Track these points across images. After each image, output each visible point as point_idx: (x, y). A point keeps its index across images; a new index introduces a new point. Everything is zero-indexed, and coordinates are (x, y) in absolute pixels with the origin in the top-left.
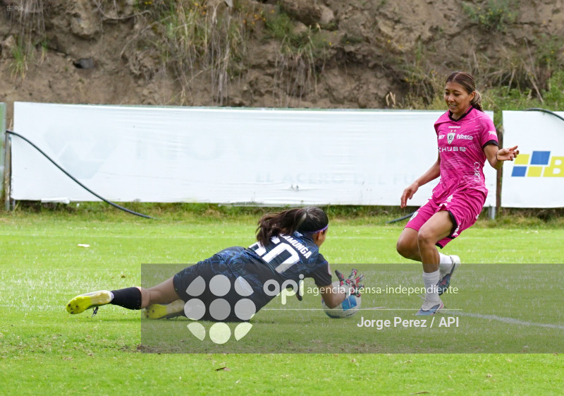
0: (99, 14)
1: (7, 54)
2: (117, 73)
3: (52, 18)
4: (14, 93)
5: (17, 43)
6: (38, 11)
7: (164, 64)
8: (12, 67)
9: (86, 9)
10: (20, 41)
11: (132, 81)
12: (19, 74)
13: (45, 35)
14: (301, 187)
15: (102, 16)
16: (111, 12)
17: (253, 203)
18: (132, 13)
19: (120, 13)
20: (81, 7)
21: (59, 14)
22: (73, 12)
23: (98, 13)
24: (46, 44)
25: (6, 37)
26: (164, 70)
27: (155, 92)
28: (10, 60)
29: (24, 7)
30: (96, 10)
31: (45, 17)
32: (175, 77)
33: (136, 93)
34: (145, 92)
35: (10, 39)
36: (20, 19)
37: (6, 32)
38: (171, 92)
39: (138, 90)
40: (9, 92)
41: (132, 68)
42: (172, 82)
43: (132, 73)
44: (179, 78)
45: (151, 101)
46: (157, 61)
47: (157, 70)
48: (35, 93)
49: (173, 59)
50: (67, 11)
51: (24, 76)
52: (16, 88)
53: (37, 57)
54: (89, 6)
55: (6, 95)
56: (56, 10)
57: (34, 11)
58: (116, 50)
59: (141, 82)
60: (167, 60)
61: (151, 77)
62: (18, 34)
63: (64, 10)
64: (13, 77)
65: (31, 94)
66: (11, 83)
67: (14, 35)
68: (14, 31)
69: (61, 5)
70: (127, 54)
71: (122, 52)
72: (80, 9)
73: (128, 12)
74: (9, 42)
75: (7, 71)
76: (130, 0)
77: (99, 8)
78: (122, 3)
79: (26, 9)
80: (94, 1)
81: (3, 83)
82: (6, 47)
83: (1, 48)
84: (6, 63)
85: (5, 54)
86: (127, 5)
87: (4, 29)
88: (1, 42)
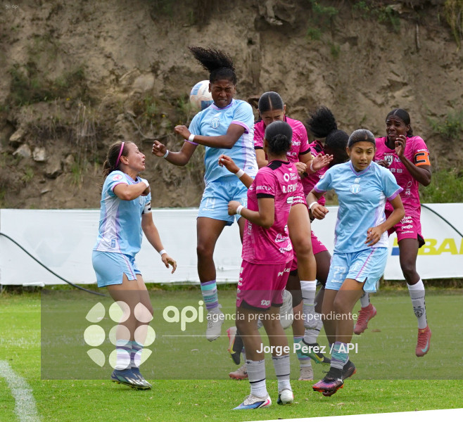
0: (139, 136)
1: (68, 169)
2: (154, 181)
3: (103, 140)
4: (72, 200)
5: (75, 160)
6: (92, 135)
7: (189, 173)
8: (71, 179)
9: (129, 132)
10: (78, 159)
11: (165, 187)
12: (77, 184)
13: (98, 154)
14: (225, 268)
15: (142, 137)
16: (148, 134)
17: (187, 282)
18: (166, 134)
19: (156, 134)
20: (125, 130)
21: (108, 137)
22: (119, 135)
23: (139, 134)
24: (98, 160)
25: (66, 156)
26: (189, 178)
27: (182, 195)
28: (70, 174)
29: (81, 132)
30: (137, 132)
31: (98, 139)
32: (198, 183)
33: (168, 196)
34: (174, 195)
35: (70, 157)
36: (77, 142)
37: (67, 152)
38: (195, 195)
39: (169, 194)
40: (69, 199)
41: (165, 177)
42: (196, 187)
43: (164, 181)
44: (201, 184)
45: (179, 202)
46: (184, 171)
47: (184, 178)
48: (88, 200)
49: (197, 169)
50: (114, 134)
51: (80, 186)
52: (74, 196)
53: (91, 171)
54: (131, 129)
55: (66, 202)
56: (106, 133)
57: (89, 135)
58: (153, 163)
59: (171, 188)
60: (192, 170)
61: (179, 183)
62: (77, 153)
63: (112, 133)
64: (72, 187)
65: (85, 200)
66: (70, 192)
67: (73, 154)
68: (73, 151)
69: (110, 129)
70: (161, 166)
71: (156, 165)
72: (124, 132)
73: (162, 133)
74: (69, 160)
75: (67, 183)
76: (164, 124)
77: (139, 131)
78: (157, 125)
79: (82, 133)
80: (136, 125)
81: (64, 192)
82: (67, 164)
83: (62, 164)
84: (67, 176)
85: (65, 170)
86: (161, 127)
87: (66, 150)
88: (62, 160)
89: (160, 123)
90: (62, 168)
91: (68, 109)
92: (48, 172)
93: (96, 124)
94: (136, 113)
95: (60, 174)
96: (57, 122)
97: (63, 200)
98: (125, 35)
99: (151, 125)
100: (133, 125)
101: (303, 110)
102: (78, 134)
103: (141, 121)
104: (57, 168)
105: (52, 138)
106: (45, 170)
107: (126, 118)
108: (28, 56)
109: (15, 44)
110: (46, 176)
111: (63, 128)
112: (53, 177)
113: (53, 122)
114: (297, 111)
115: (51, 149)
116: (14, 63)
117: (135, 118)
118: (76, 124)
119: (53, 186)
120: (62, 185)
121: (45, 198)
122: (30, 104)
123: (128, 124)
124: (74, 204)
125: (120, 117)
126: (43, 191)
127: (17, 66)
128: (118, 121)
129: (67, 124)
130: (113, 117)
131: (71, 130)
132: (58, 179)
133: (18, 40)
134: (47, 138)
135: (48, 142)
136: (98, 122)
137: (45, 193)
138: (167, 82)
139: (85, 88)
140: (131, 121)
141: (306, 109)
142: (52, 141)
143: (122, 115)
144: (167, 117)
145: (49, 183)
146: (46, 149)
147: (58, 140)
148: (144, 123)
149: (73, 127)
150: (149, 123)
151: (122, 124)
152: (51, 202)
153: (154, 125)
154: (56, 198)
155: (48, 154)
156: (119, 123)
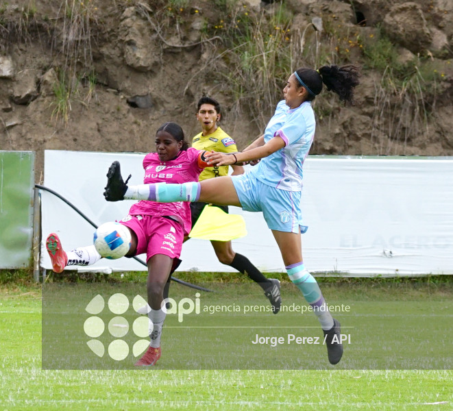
0: (158, 42)
1: (47, 90)
2: (181, 113)
3: (101, 46)
4: (55, 138)
5: (59, 77)
6: (85, 38)
7: (238, 102)
8: (52, 107)
9: (143, 35)
10: (63, 75)
12: (61, 115)
13: (92, 68)
14: (395, 253)
15: (163, 43)
16: (173, 39)
17: (336, 273)
18: (200, 40)
19: (184, 39)
20: (137, 32)
21: (110, 42)
22: (127, 39)
23: (158, 39)
24: (94, 77)
25: (45, 70)
26: (237, 109)
28: (50, 98)
29: (68, 34)
30: (155, 36)
31: (93, 45)
32: (251, 118)
35: (50, 72)
36: (62, 48)
37: (46, 64)
38: (246, 136)
40: (49, 137)
42: (248, 124)
44: (255, 119)
46: (229, 98)
47: (229, 110)
48: (81, 139)
49: (249, 96)
50: (119, 38)
51: (67, 117)
52: (58, 132)
53: (83, 95)
54: (146, 31)
55: (45, 141)
56: (107, 36)
57: (80, 38)
58: (179, 85)
60: (242, 97)
62: (61, 66)
63: (116, 36)
64: (53, 119)
65: (75, 140)
66: (51, 126)
67: (55, 67)
68: (55, 63)
69: (112, 30)
70: (192, 90)
71: (187, 88)
72: (135, 35)
73: (194, 38)
74: (49, 76)
75: (47, 112)
76: (198, 24)
77: (159, 34)
78: (187, 27)
79: (70, 35)
80: (153, 24)
81: (42, 126)
82: (46, 82)
83: (38, 83)
84: (46, 102)
85: (43, 92)
86: (192, 29)
87: (44, 60)
88: (39, 76)
89: (190, 23)
90: (39, 89)
92: (17, 94)
93: (91, 21)
94: (151, 6)
95: (35, 98)
96: (31, 16)
97: (41, 139)
99: (177, 26)
100: (149, 24)
101: (414, 8)
102: (65, 36)
103: (161, 18)
104: (30, 89)
105: (23, 41)
106: (11, 91)
107: (137, 14)
110: (12, 99)
111: (40, 26)
112: (24, 102)
113: (24, 17)
114: (404, 9)
115: (20, 59)
117: (151, 13)
118: (61, 20)
119: (23, 116)
120: (39, 115)
121: (13, 135)
123: (141, 23)
124: (58, 144)
125: (129, 11)
126: (8, 124)
128: (126, 18)
129: (46, 20)
130: (116, 11)
131: (52, 30)
132: (32, 106)
134: (16, 41)
135: (16, 47)
136: (96, 18)
137: (12, 127)
140: (145, 19)
141: (419, 6)
142: (22, 46)
143: (132, 8)
144: (201, 14)
145: (18, 111)
146: (13, 59)
147: (32, 46)
148: (167, 21)
149: (56, 25)
150: (173, 22)
151: (132, 22)
152: (22, 142)
153: (181, 25)
154: (29, 136)
155: (17, 67)
156: (128, 20)
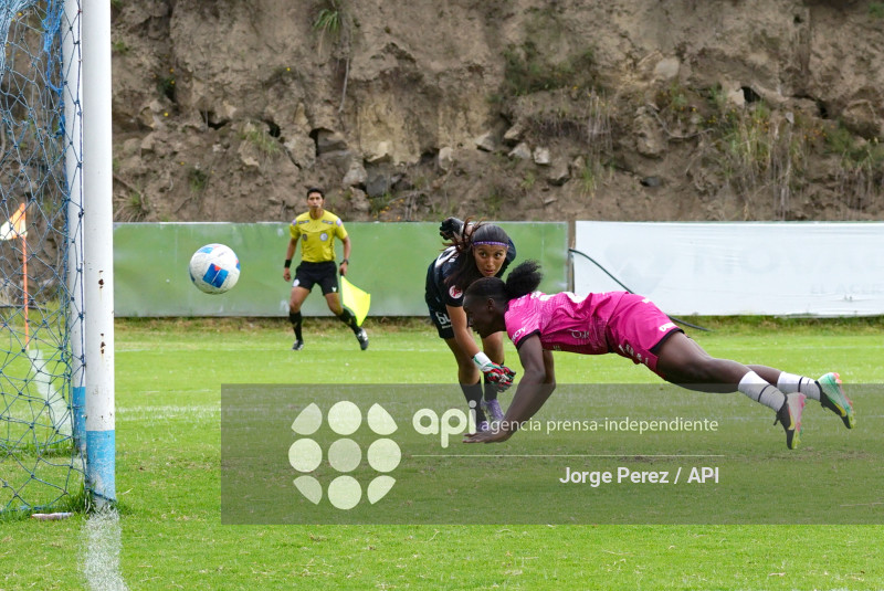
0: (664, 134)
1: (577, 174)
2: (683, 190)
3: (619, 138)
4: (584, 212)
5: (586, 164)
6: (606, 132)
7: (728, 180)
8: (581, 187)
9: (652, 129)
10: (589, 162)
11: (697, 198)
12: (588, 193)
13: (612, 155)
14: (854, 298)
15: (668, 135)
16: (676, 131)
17: (808, 314)
18: (697, 132)
19: (685, 132)
20: (647, 126)
21: (626, 135)
22: (639, 132)
23: (664, 132)
24: (613, 163)
25: (575, 157)
26: (727, 186)
27: (720, 208)
28: (579, 180)
30: (661, 129)
31: (613, 138)
32: (738, 193)
33: (702, 209)
34: (710, 208)
35: (579, 160)
36: (588, 141)
37: (575, 153)
38: (734, 207)
39: (703, 206)
40: (579, 211)
41: (697, 184)
42: (735, 198)
43: (697, 190)
44: (742, 194)
45: (715, 216)
46: (720, 177)
47: (721, 187)
48: (604, 212)
49: (737, 176)
50: (633, 131)
51: (593, 195)
52: (586, 207)
53: (606, 176)
54: (654, 126)
55: (576, 214)
56: (623, 130)
57: (602, 132)
58: (681, 168)
59: (705, 198)
60: (731, 176)
61: (715, 192)
62: (587, 155)
63: (630, 130)
64: (582, 196)
65: (600, 212)
66: (581, 202)
67: (583, 156)
68: (584, 152)
69: (628, 126)
70: (692, 172)
71: (687, 170)
72: (646, 129)
73: (692, 130)
74: (578, 162)
75: (577, 191)
76: (695, 119)
77: (664, 128)
78: (687, 122)
79: (594, 130)
80: (660, 120)
81: (573, 202)
82: (576, 168)
83: (570, 168)
84: (576, 183)
85: (574, 175)
86: (691, 124)
87: (574, 150)
88: (570, 162)
89: (689, 118)
90: (570, 173)
91: (576, 100)
92: (553, 177)
93: (611, 119)
94: (659, 106)
95: (568, 180)
96: (564, 115)
97: (573, 212)
98: (643, 9)
99: (679, 121)
100: (657, 120)
101: (866, 104)
102: (590, 131)
103: (665, 116)
104: (563, 173)
105: (557, 135)
106: (548, 175)
107: (647, 112)
108: (525, 34)
109: (509, 20)
110: (550, 182)
111: (570, 123)
112: (559, 183)
113: (558, 116)
114: (857, 105)
115: (556, 149)
116: (509, 42)
117: (658, 112)
118: (587, 118)
119: (558, 195)
120: (570, 193)
121: (550, 210)
122: (528, 93)
123: (651, 119)
124: (586, 215)
125: (640, 110)
126: (547, 201)
127: (512, 46)
128: (638, 115)
129: (575, 118)
130: (631, 110)
131: (581, 126)
132: (565, 186)
133: (513, 15)
134: (551, 135)
135: (552, 140)
136: (614, 116)
137: (549, 203)
138: (695, 69)
139: (595, 75)
140: (654, 116)
141: (870, 103)
142: (557, 139)
143: (643, 108)
144: (698, 111)
145: (554, 191)
146: (550, 150)
147: (564, 139)
148: (670, 118)
149: (583, 122)
150: (676, 118)
151: (643, 120)
152: (558, 215)
153: (682, 121)
154: (563, 210)
155: (553, 156)
156: (640, 117)
